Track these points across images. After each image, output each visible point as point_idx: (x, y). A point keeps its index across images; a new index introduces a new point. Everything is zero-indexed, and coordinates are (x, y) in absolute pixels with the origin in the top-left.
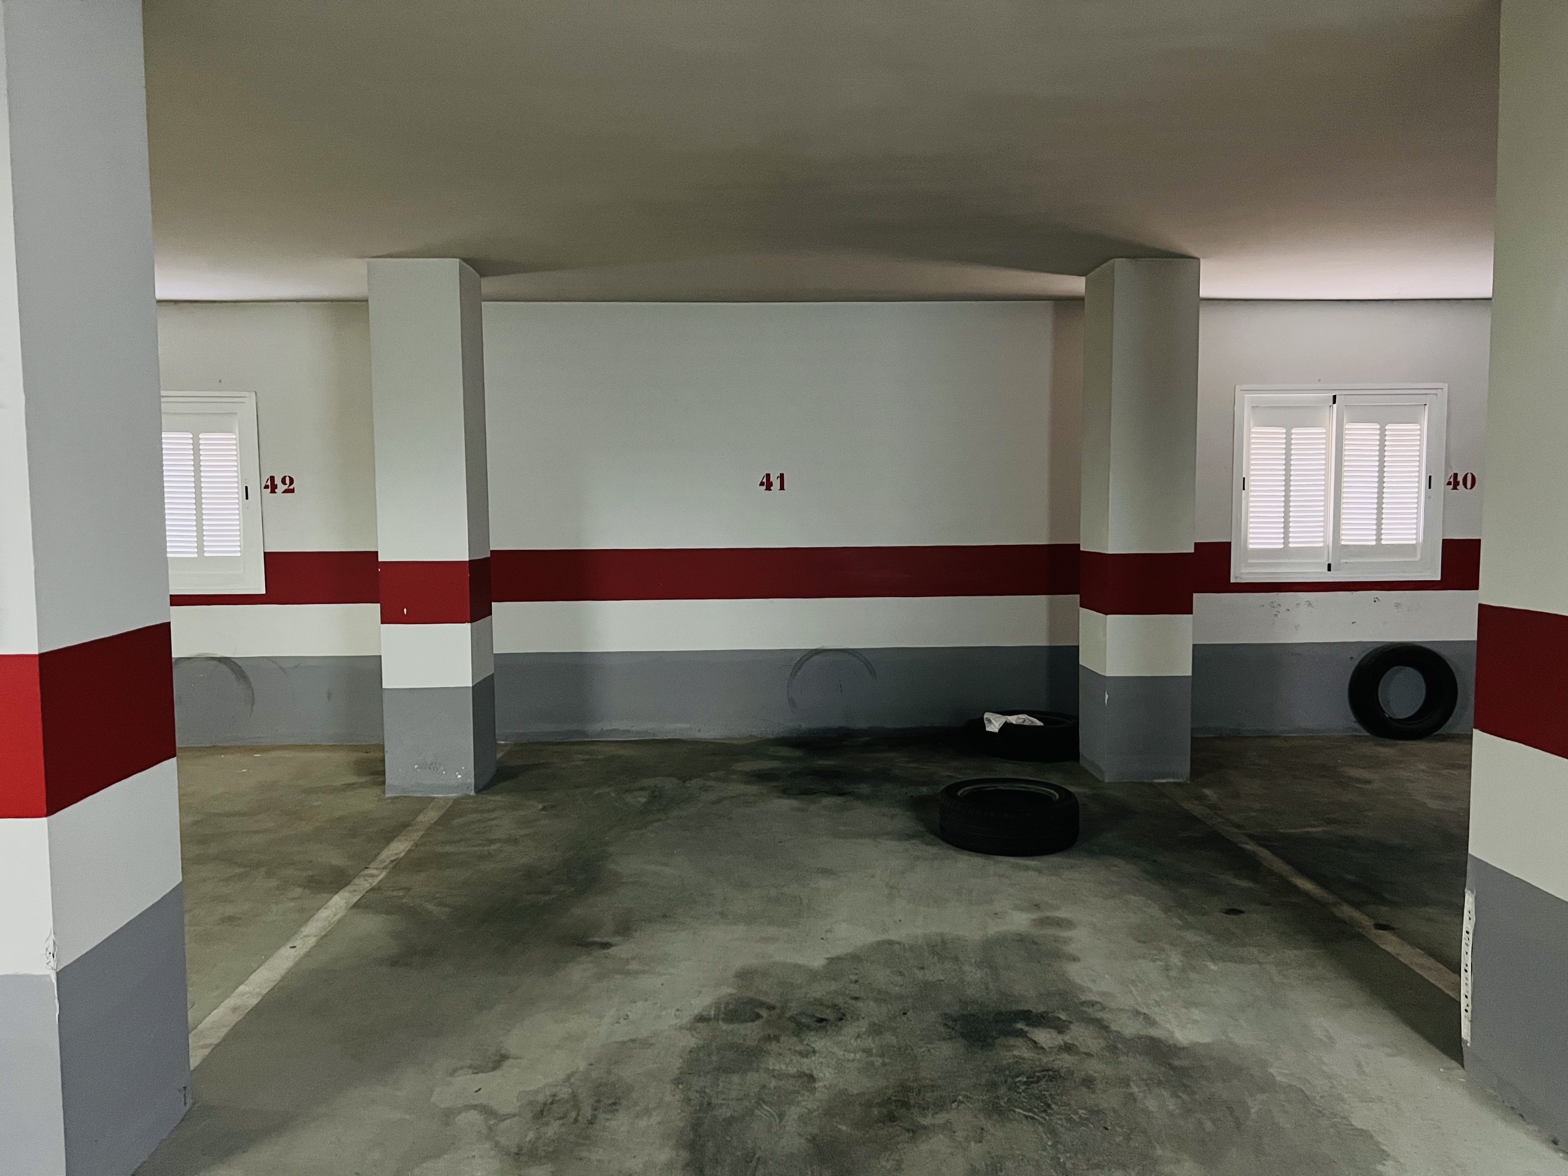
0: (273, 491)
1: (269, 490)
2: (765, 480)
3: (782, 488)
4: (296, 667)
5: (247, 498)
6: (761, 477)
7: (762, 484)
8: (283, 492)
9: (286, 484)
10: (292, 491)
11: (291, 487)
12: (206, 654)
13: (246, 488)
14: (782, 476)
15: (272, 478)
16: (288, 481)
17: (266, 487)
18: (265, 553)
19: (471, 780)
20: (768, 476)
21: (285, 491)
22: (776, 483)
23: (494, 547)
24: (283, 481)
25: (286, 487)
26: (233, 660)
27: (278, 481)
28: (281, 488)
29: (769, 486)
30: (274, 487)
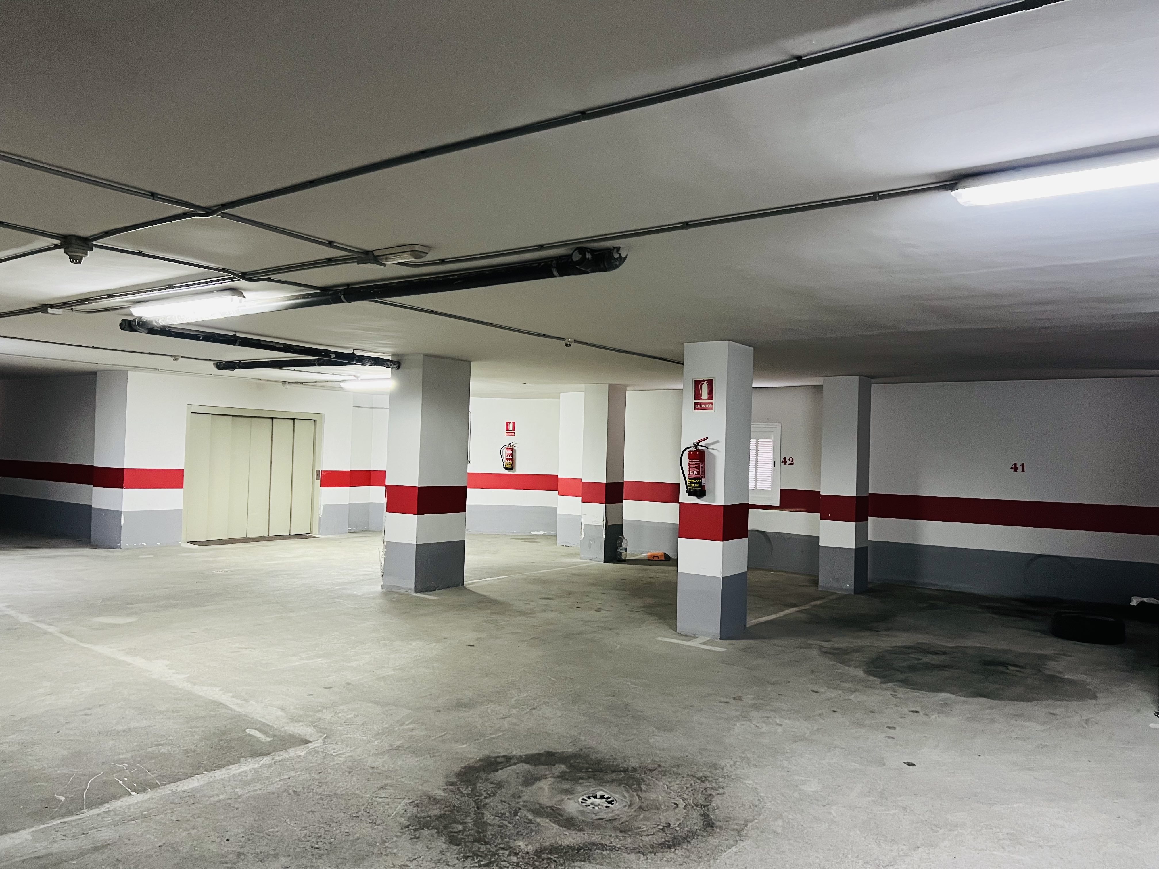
0: (785, 464)
2: (1013, 466)
3: (1023, 470)
4: (789, 538)
5: (775, 466)
6: (1011, 465)
7: (1012, 468)
10: (793, 464)
11: (792, 462)
13: (775, 462)
14: (1023, 465)
15: (785, 458)
16: (791, 460)
17: (783, 462)
18: (781, 490)
19: (853, 588)
20: (1015, 464)
21: (790, 464)
22: (1020, 468)
23: (870, 492)
24: (789, 460)
25: (790, 462)
26: (766, 532)
27: (787, 460)
28: (788, 462)
29: (1016, 469)
30: (785, 462)
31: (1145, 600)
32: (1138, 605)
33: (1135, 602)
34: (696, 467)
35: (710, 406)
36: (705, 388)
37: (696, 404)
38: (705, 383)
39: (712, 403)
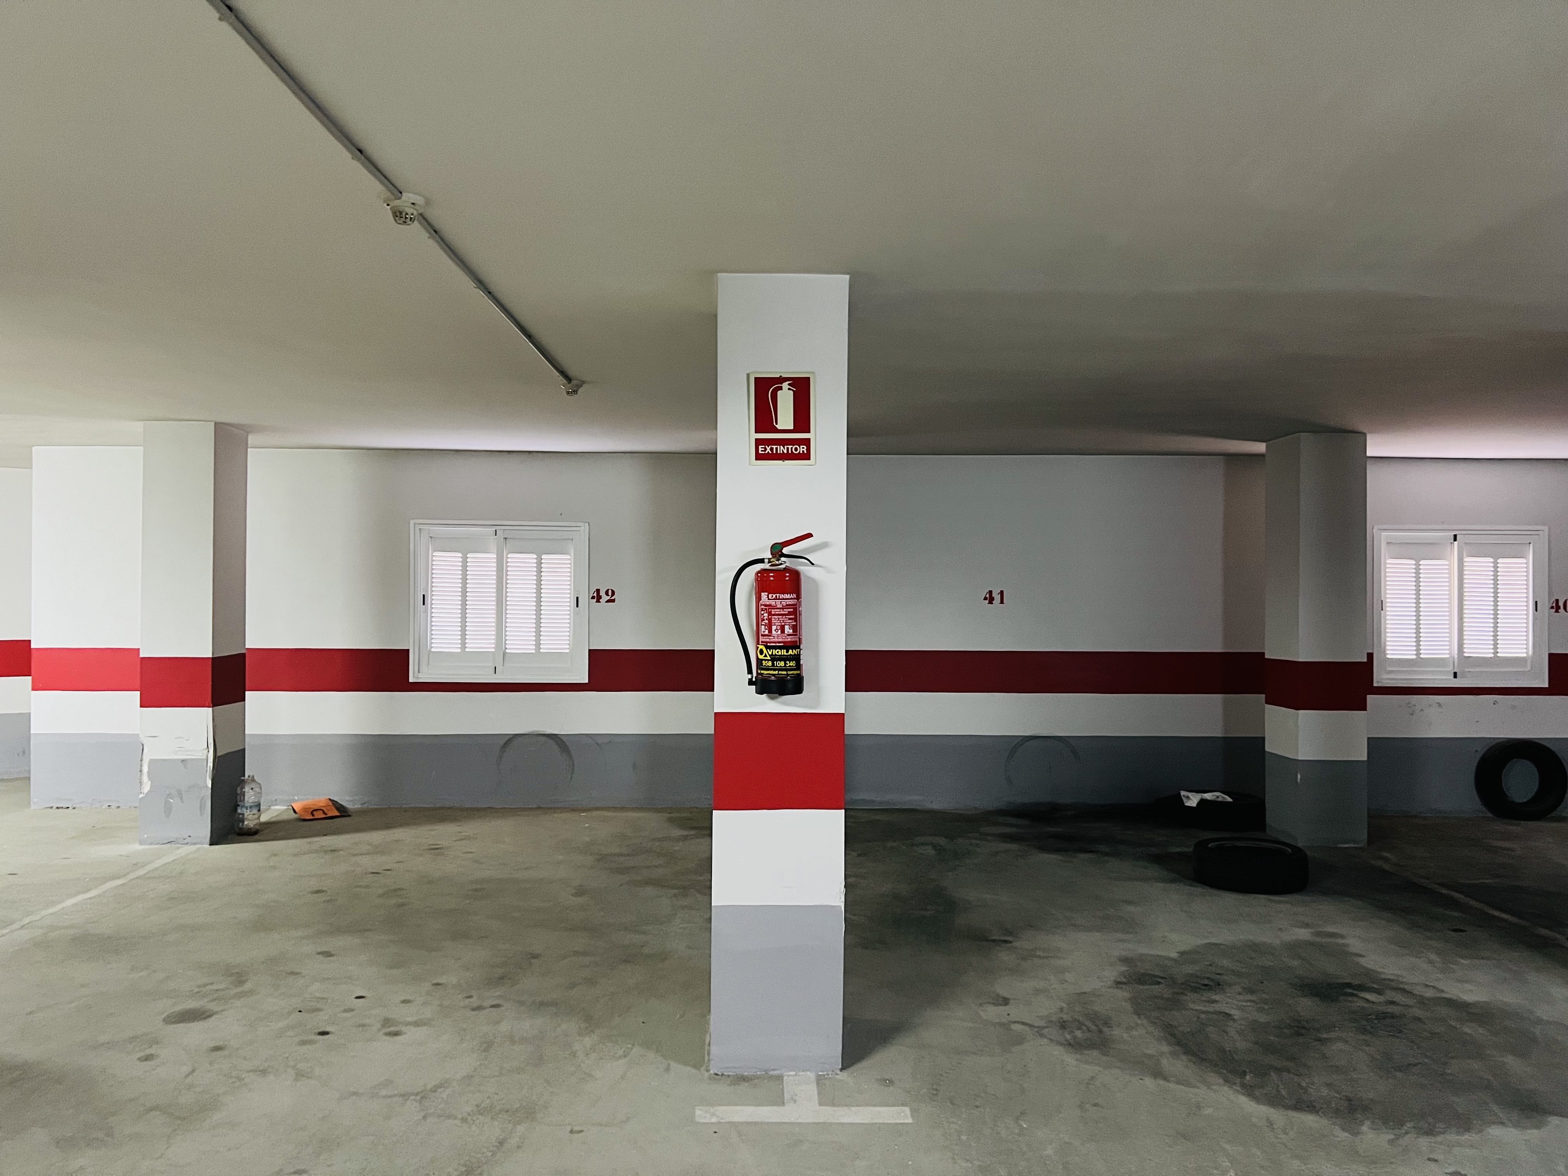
0: (598, 601)
1: (595, 600)
2: (988, 596)
3: (1002, 602)
4: (610, 742)
5: (577, 606)
6: (984, 593)
7: (985, 599)
8: (606, 602)
9: (608, 595)
10: (613, 601)
11: (613, 598)
12: (538, 731)
13: (577, 598)
14: (1002, 593)
15: (598, 591)
16: (610, 593)
17: (593, 598)
18: (589, 650)
20: (990, 592)
21: (608, 601)
22: (997, 598)
24: (607, 593)
25: (608, 598)
26: (559, 736)
27: (602, 593)
28: (605, 598)
29: (991, 600)
30: (599, 598)
31: (1208, 796)
32: (1198, 804)
33: (1192, 800)
34: (790, 613)
35: (802, 449)
36: (786, 399)
37: (758, 442)
38: (785, 385)
39: (807, 442)
